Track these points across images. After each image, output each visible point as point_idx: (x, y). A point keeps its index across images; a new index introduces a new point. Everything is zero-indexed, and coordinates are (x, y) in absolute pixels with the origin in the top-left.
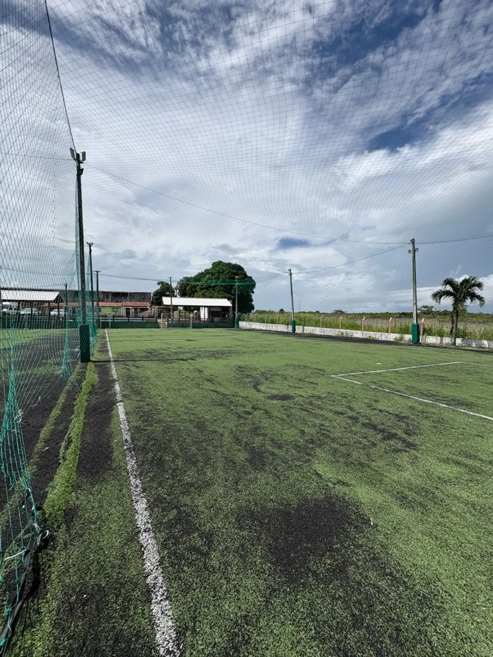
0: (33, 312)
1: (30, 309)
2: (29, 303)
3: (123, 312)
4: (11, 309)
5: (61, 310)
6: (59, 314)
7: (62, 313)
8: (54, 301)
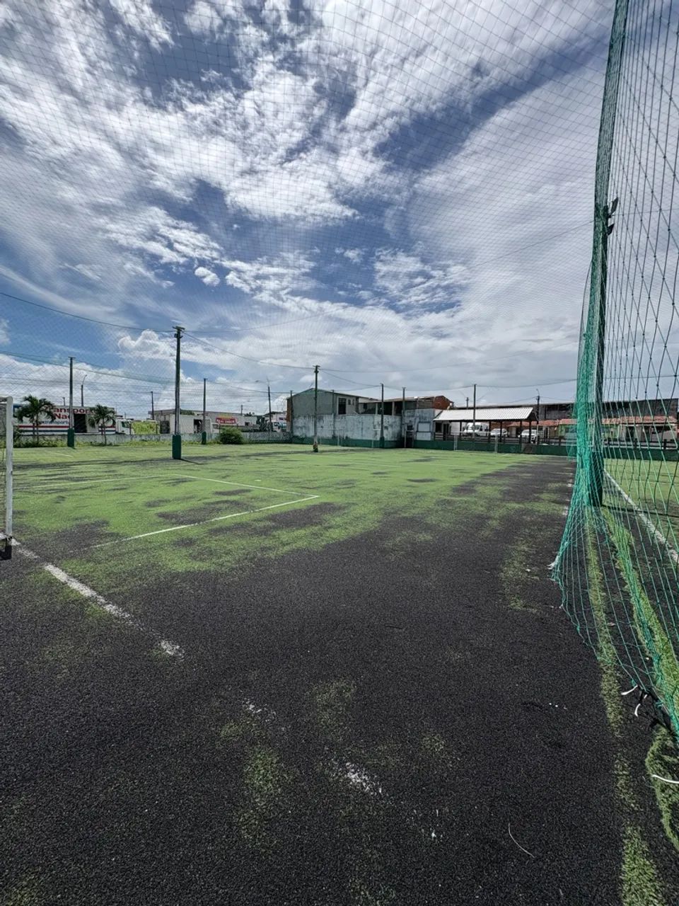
0: (503, 434)
1: (499, 429)
2: (500, 423)
3: (620, 432)
4: (481, 430)
5: (532, 430)
6: (530, 436)
7: (534, 434)
8: (526, 420)
